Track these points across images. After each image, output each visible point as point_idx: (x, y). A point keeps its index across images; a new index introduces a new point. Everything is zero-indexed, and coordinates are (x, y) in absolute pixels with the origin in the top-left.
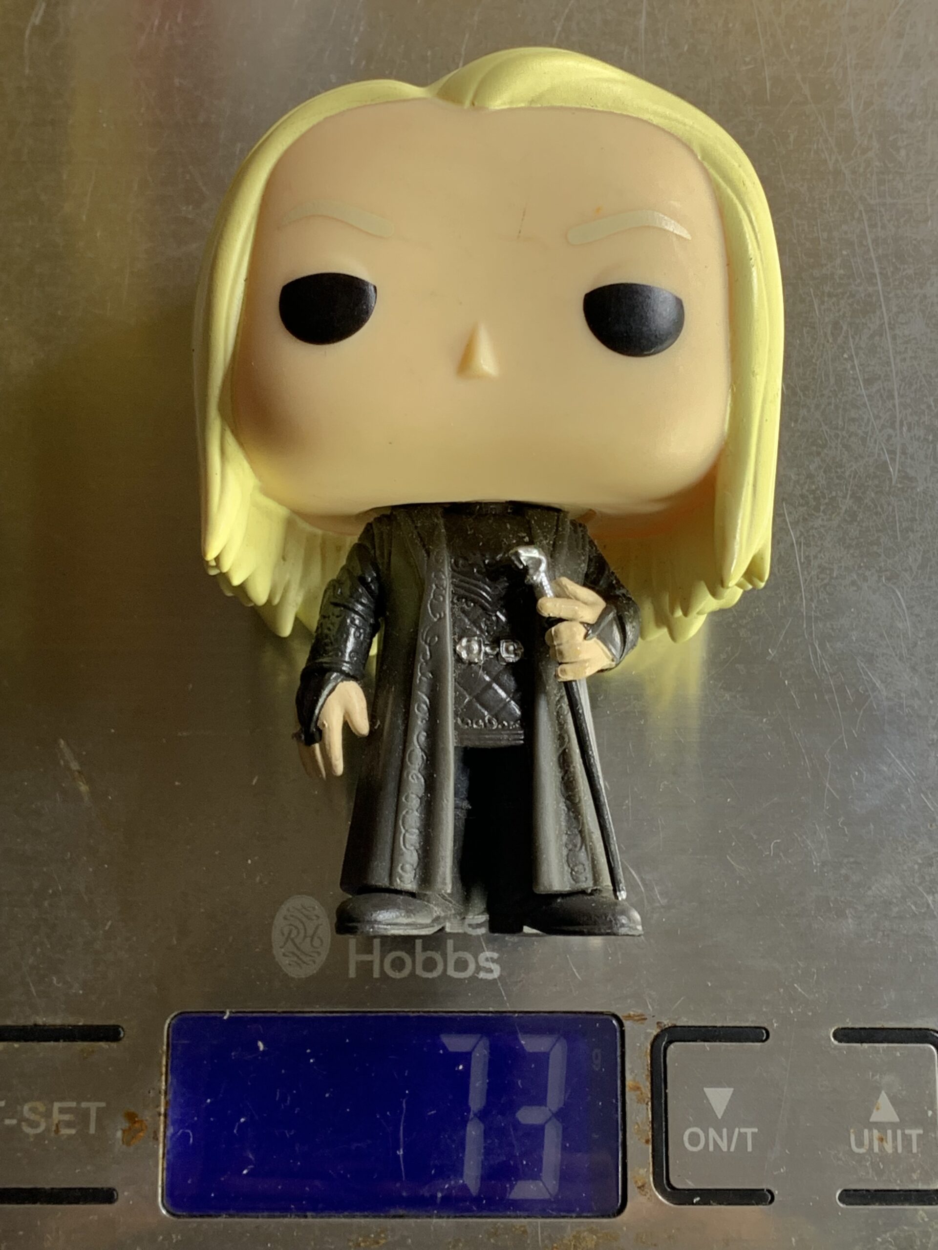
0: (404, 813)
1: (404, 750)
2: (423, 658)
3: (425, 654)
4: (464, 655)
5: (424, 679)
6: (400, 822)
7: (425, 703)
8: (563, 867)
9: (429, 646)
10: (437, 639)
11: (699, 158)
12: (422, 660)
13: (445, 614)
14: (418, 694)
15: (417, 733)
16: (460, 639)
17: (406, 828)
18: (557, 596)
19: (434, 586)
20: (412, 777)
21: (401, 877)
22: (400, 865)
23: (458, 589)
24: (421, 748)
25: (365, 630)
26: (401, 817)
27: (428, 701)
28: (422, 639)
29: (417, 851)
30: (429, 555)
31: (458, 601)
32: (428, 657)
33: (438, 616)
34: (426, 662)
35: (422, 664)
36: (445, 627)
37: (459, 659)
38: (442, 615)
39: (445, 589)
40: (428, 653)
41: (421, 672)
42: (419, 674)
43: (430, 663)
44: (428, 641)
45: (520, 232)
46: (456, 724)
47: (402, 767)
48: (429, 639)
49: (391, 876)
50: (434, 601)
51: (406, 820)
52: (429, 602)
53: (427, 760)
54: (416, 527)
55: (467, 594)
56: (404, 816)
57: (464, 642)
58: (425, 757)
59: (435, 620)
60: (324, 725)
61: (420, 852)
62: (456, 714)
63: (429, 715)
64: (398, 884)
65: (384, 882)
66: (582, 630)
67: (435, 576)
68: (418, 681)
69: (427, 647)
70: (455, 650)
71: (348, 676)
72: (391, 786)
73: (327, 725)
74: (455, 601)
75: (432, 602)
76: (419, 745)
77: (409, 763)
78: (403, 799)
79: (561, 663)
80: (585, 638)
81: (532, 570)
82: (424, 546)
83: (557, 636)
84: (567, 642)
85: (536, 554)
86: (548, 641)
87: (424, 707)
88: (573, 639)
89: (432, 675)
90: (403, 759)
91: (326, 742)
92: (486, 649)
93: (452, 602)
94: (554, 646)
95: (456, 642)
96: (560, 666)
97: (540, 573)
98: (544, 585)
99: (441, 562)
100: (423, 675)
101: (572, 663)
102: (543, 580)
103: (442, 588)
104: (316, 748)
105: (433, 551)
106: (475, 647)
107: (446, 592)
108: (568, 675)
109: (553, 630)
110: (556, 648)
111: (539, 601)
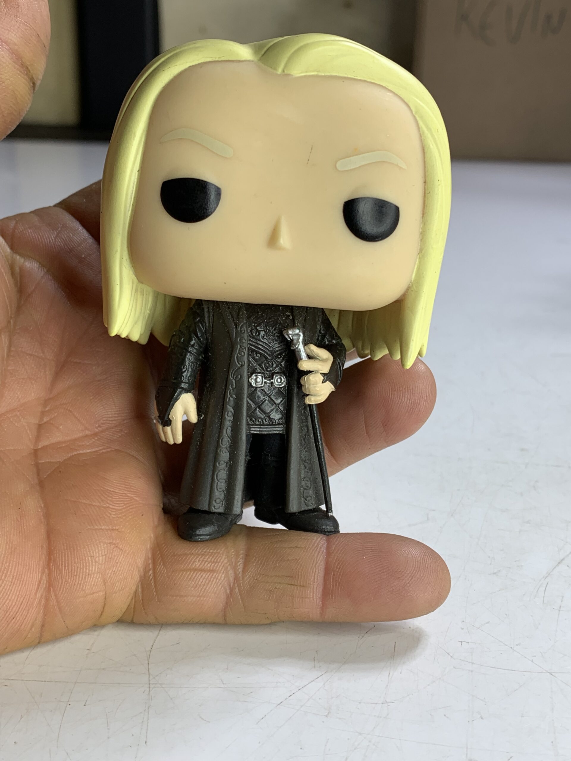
0: (217, 471)
1: (219, 438)
2: (231, 387)
3: (232, 385)
4: (254, 385)
5: (231, 399)
6: (215, 476)
7: (231, 412)
8: (301, 499)
9: (235, 380)
10: (239, 376)
11: (414, 113)
12: (230, 388)
13: (244, 363)
14: (227, 407)
15: (226, 428)
16: (252, 375)
17: (218, 479)
18: (309, 358)
19: (239, 346)
20: (223, 452)
21: (214, 507)
22: (214, 499)
23: (252, 347)
25: (197, 364)
26: (216, 473)
27: (233, 411)
28: (231, 376)
29: (224, 491)
30: (236, 327)
32: (234, 387)
33: (241, 363)
34: (233, 389)
35: (230, 390)
36: (244, 371)
37: (250, 385)
38: (243, 364)
40: (234, 384)
41: (229, 394)
42: (229, 396)
43: (235, 390)
44: (235, 378)
45: (309, 160)
46: (247, 421)
47: (218, 446)
48: (235, 376)
49: (209, 505)
50: (239, 355)
51: (218, 475)
52: (236, 355)
53: (231, 443)
55: (256, 350)
56: (217, 473)
57: (254, 377)
58: (230, 442)
59: (239, 366)
60: (173, 418)
61: (225, 492)
62: (248, 415)
63: (233, 418)
64: (213, 510)
65: (206, 508)
66: (322, 378)
67: (240, 340)
68: (228, 400)
69: (234, 381)
70: (248, 381)
71: (187, 391)
72: (211, 456)
73: (174, 418)
74: (250, 353)
75: (237, 355)
76: (227, 435)
77: (221, 445)
78: (217, 464)
79: (309, 395)
80: (323, 382)
81: (295, 341)
82: (234, 320)
83: (307, 382)
84: (313, 385)
85: (297, 331)
86: (302, 382)
87: (230, 414)
88: (316, 383)
89: (236, 397)
90: (218, 442)
91: (174, 427)
92: (266, 380)
93: (249, 355)
94: (306, 386)
95: (249, 377)
96: (308, 396)
97: (299, 343)
98: (301, 350)
99: (243, 331)
100: (231, 396)
101: (315, 395)
102: (301, 347)
103: (243, 348)
104: (168, 429)
105: (239, 325)
106: (260, 379)
107: (245, 350)
108: (311, 402)
109: (306, 378)
110: (307, 387)
111: (300, 363)
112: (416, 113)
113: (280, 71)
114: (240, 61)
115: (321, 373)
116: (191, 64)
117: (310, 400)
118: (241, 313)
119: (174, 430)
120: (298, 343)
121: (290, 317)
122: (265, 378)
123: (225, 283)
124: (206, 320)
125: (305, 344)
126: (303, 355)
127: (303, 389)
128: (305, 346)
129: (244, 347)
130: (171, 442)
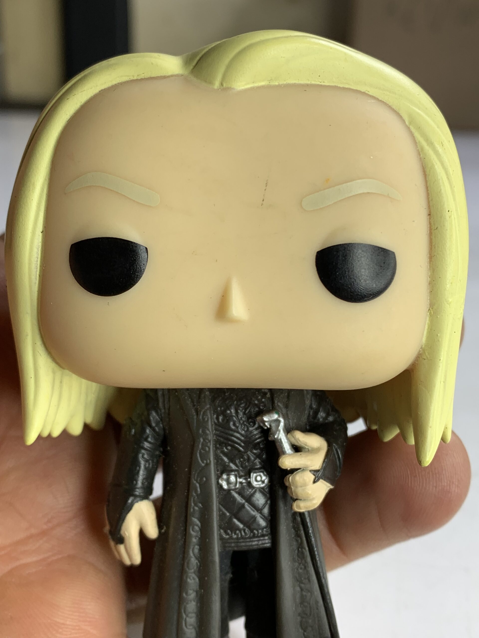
0: (185, 603)
1: (183, 560)
2: (195, 493)
3: (196, 491)
4: (226, 487)
5: (196, 508)
6: (183, 610)
7: (197, 525)
9: (200, 484)
10: (204, 479)
11: (407, 123)
12: (195, 495)
13: (210, 461)
14: (191, 519)
15: (192, 547)
16: (222, 473)
17: (187, 613)
19: (201, 440)
20: (190, 578)
23: (219, 438)
24: (195, 557)
26: (183, 606)
27: (199, 524)
28: (194, 479)
29: (195, 629)
30: (197, 414)
31: (220, 445)
32: (199, 492)
33: (205, 461)
34: (197, 495)
35: (194, 498)
36: (210, 471)
37: (221, 487)
38: (208, 461)
39: (210, 441)
40: (199, 490)
42: (193, 504)
43: (200, 497)
44: (199, 481)
45: (263, 200)
47: (182, 572)
48: (199, 479)
50: (202, 451)
51: (186, 608)
52: (198, 451)
53: (200, 566)
55: (225, 441)
56: (185, 606)
57: (225, 476)
58: (199, 564)
59: (203, 465)
61: (197, 629)
62: (220, 527)
63: (201, 533)
67: (202, 432)
68: (192, 510)
69: (198, 485)
70: (218, 483)
71: (142, 498)
73: (127, 535)
74: (218, 446)
75: (200, 451)
77: (187, 569)
79: (297, 499)
80: (314, 482)
81: (274, 429)
82: (194, 406)
83: (293, 483)
84: (301, 487)
85: (275, 416)
86: (287, 484)
87: (197, 528)
88: (305, 485)
89: (202, 505)
90: (183, 565)
92: (241, 480)
93: (217, 448)
94: (291, 488)
95: (219, 477)
96: (296, 502)
97: (279, 431)
98: (282, 440)
99: (206, 419)
100: (196, 505)
101: (305, 500)
102: (281, 436)
103: (207, 441)
105: (200, 411)
106: (232, 478)
107: (210, 444)
108: (300, 509)
109: (290, 478)
110: (293, 490)
111: (280, 460)
112: (410, 123)
113: (217, 84)
114: (164, 77)
115: (310, 471)
116: (103, 87)
117: (299, 507)
118: (203, 395)
121: (267, 396)
122: (240, 477)
123: (164, 371)
124: (161, 405)
125: (288, 431)
126: (287, 447)
127: (289, 491)
128: (288, 433)
129: (208, 440)
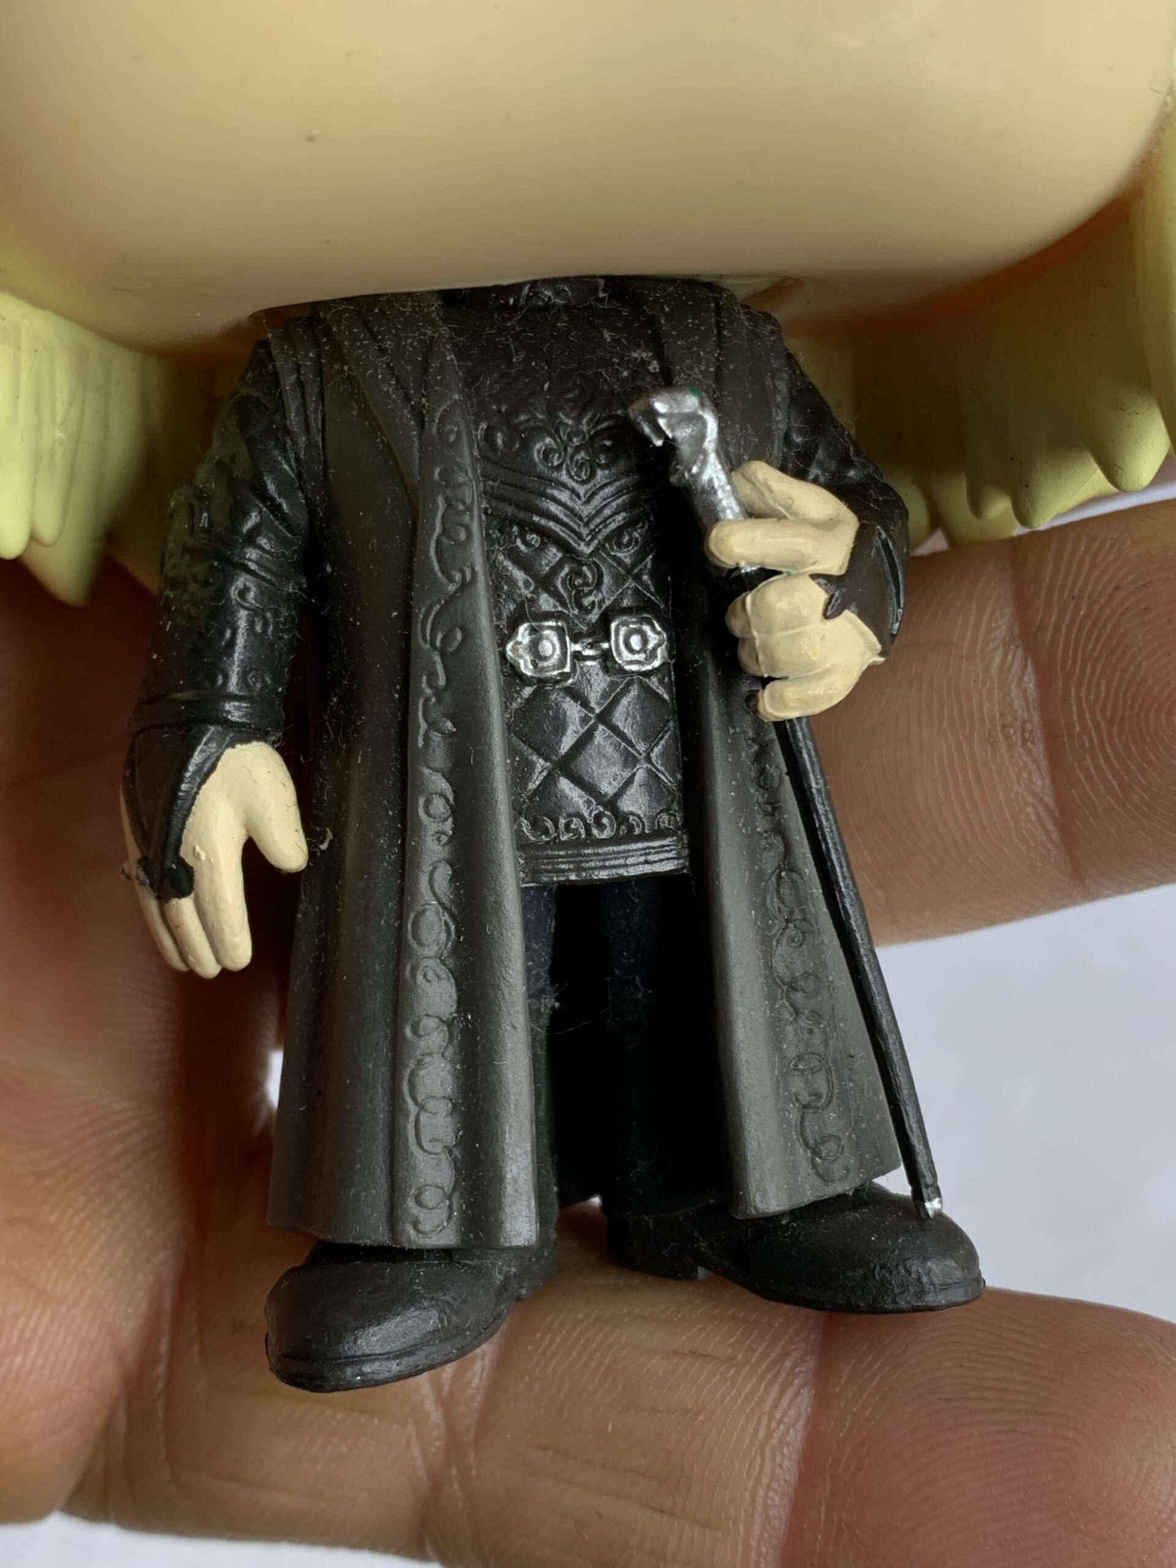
0: (412, 1064)
1: (401, 914)
2: (429, 684)
3: (432, 676)
4: (526, 668)
5: (436, 736)
6: (405, 1086)
7: (443, 795)
8: (793, 1153)
9: (443, 654)
10: (459, 636)
12: (429, 691)
13: (474, 573)
14: (421, 774)
15: (427, 869)
16: (513, 627)
17: (420, 1098)
18: (751, 513)
19: (440, 500)
20: (425, 976)
21: (416, 1224)
22: (413, 1191)
23: (501, 506)
24: (441, 904)
25: (276, 614)
26: (406, 1075)
28: (424, 636)
29: (450, 1152)
30: (421, 424)
31: (501, 531)
32: (442, 681)
33: (458, 577)
34: (438, 693)
35: (427, 700)
36: (476, 612)
37: (512, 674)
38: (468, 578)
39: (469, 509)
40: (441, 672)
41: (426, 720)
42: (423, 725)
43: (447, 696)
44: (438, 643)
46: (518, 833)
47: (399, 954)
48: (439, 636)
49: (393, 1220)
50: (444, 539)
51: (417, 1081)
52: (433, 544)
53: (458, 933)
54: (382, 351)
55: (521, 515)
56: (413, 1074)
57: (523, 633)
58: (453, 927)
59: (452, 588)
60: (197, 857)
61: (457, 1153)
62: (517, 811)
63: (454, 823)
64: (411, 1237)
65: (379, 1235)
66: (819, 596)
67: (441, 478)
68: (421, 743)
69: (437, 658)
70: (503, 655)
71: (244, 733)
72: (376, 1001)
73: (203, 857)
74: (496, 534)
75: (438, 541)
76: (438, 899)
77: (415, 945)
78: (408, 1032)
79: (771, 679)
80: (826, 616)
81: (685, 450)
82: (407, 399)
83: (758, 616)
84: (785, 628)
85: (691, 402)
86: (736, 626)
87: (439, 806)
88: (796, 621)
89: (455, 725)
90: (400, 932)
91: (206, 896)
92: (577, 647)
93: (488, 539)
94: (753, 639)
95: (505, 635)
96: (768, 686)
97: (705, 453)
98: (716, 484)
99: (452, 438)
100: (433, 725)
101: (797, 679)
102: (713, 472)
103: (461, 507)
104: (185, 907)
105: (431, 412)
106: (550, 645)
107: (472, 516)
108: (786, 708)
109: (749, 599)
110: (758, 643)
111: (714, 533)
115: (814, 577)
117: (779, 701)
118: (435, 365)
119: (209, 908)
120: (702, 457)
122: (575, 640)
123: (311, 139)
124: (293, 418)
125: (732, 463)
126: (727, 503)
127: (744, 656)
128: (731, 470)
129: (464, 503)
130: (210, 968)
